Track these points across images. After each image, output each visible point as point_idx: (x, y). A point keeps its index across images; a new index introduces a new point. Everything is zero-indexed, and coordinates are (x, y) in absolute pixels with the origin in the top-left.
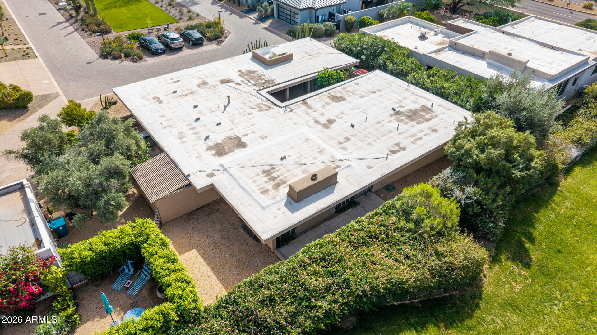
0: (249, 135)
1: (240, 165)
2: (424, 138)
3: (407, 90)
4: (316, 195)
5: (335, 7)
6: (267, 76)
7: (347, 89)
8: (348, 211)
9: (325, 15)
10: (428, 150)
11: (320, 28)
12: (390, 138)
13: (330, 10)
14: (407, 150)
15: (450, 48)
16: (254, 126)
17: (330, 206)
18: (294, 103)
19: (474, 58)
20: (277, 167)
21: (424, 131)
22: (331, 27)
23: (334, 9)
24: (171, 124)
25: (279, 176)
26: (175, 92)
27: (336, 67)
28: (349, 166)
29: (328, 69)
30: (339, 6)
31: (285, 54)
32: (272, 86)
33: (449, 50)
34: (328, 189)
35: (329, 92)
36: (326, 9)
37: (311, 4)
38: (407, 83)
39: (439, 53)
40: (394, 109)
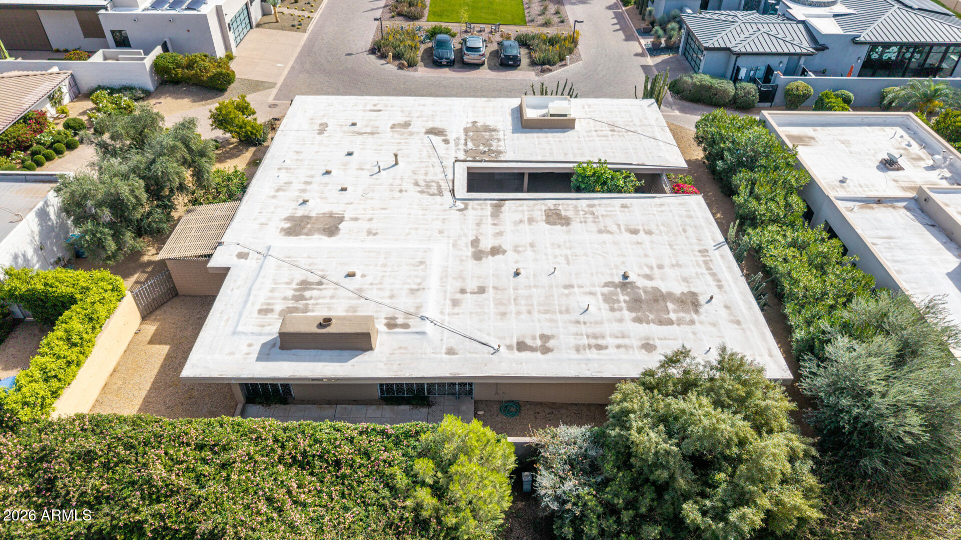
0: (360, 221)
1: (289, 257)
2: (612, 350)
3: (704, 252)
4: (320, 352)
5: (785, 60)
6: (501, 143)
7: (594, 209)
8: (402, 407)
9: (757, 69)
10: (588, 374)
11: (725, 91)
12: (551, 321)
13: (773, 61)
14: (549, 355)
15: (913, 205)
16: (383, 211)
17: (321, 379)
18: (481, 200)
19: (944, 244)
20: (327, 284)
21: (629, 337)
22: (749, 93)
23: (781, 62)
24: (292, 167)
25: (311, 298)
26: (354, 124)
27: (631, 164)
28: (423, 333)
29: (605, 162)
30: (796, 57)
31: (565, 115)
32: (485, 161)
33: (906, 208)
34: (346, 353)
35: (560, 202)
36: (763, 58)
37: (734, 43)
38: (722, 239)
39: (875, 206)
40: (625, 277)
